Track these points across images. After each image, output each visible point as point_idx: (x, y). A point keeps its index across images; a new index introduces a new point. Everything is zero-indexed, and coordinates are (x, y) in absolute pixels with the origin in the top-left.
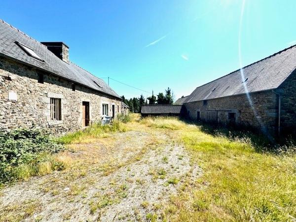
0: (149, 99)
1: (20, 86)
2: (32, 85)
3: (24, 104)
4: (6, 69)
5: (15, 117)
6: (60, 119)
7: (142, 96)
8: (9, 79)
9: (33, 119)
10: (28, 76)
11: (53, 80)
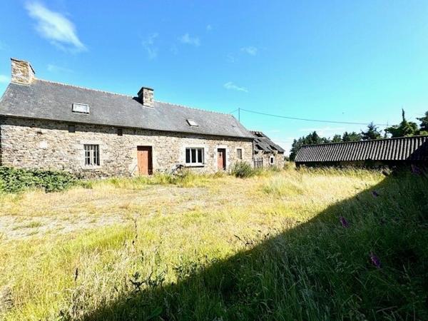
0: (390, 130)
1: (50, 137)
2: (62, 135)
3: (54, 151)
4: (38, 126)
5: (45, 161)
6: (98, 164)
7: (371, 128)
8: (40, 133)
9: (64, 163)
10: (57, 129)
11: (87, 128)
